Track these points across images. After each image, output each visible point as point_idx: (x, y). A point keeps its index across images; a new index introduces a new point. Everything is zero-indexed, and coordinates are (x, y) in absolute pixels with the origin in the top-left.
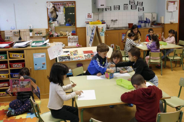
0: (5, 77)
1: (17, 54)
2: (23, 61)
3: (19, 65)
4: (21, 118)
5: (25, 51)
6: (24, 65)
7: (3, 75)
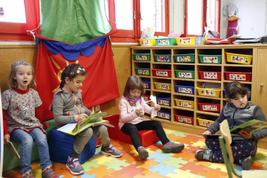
0: (214, 95)
1: (240, 56)
2: (250, 69)
3: (241, 76)
4: (219, 169)
5: (255, 51)
6: (249, 78)
7: (211, 89)
